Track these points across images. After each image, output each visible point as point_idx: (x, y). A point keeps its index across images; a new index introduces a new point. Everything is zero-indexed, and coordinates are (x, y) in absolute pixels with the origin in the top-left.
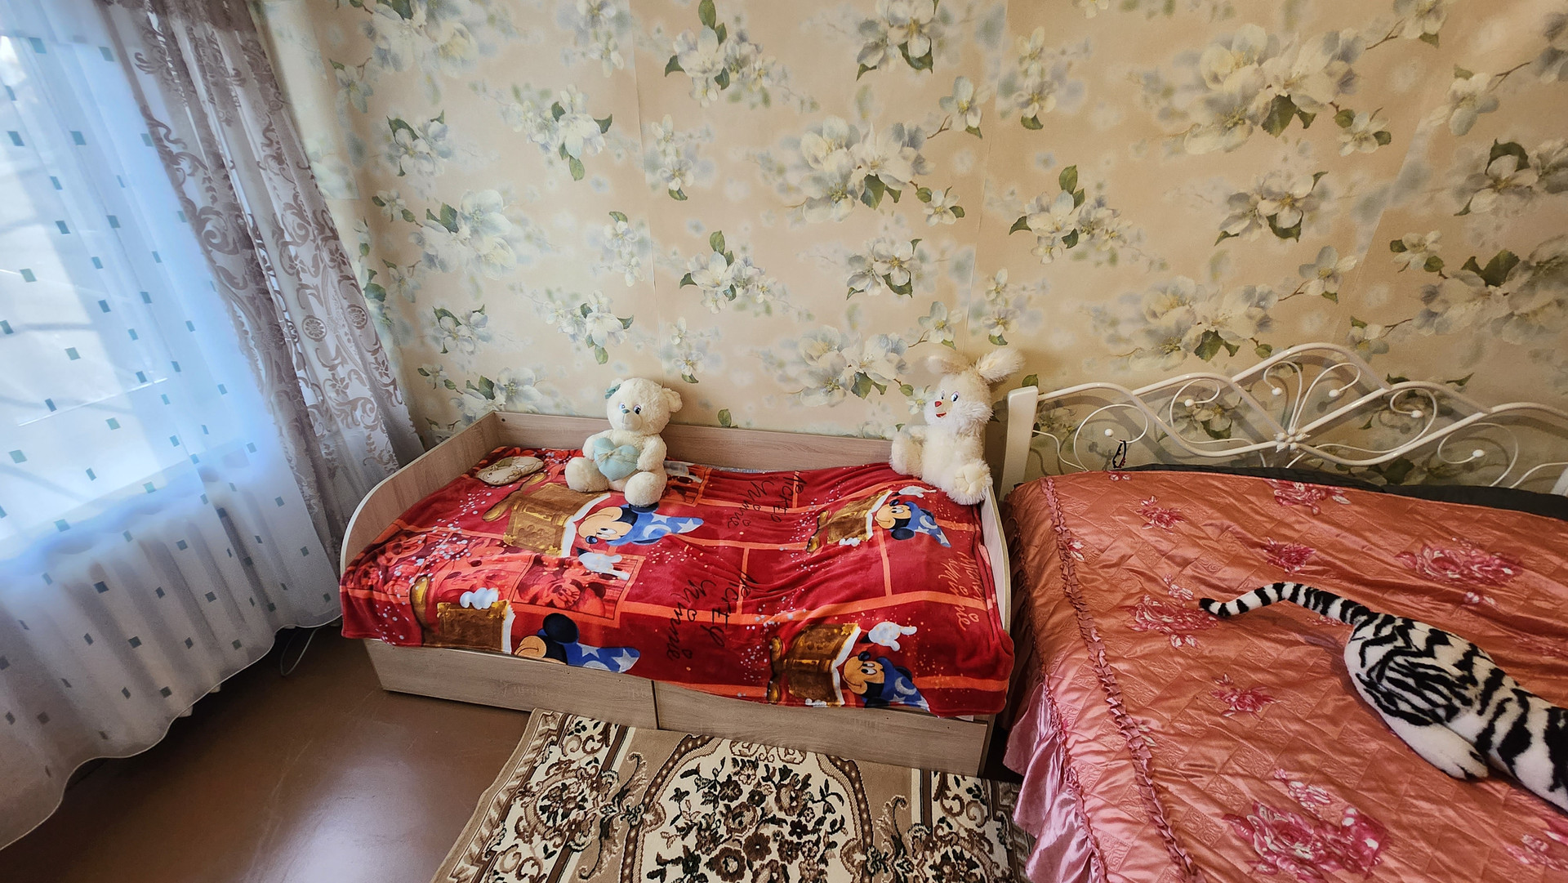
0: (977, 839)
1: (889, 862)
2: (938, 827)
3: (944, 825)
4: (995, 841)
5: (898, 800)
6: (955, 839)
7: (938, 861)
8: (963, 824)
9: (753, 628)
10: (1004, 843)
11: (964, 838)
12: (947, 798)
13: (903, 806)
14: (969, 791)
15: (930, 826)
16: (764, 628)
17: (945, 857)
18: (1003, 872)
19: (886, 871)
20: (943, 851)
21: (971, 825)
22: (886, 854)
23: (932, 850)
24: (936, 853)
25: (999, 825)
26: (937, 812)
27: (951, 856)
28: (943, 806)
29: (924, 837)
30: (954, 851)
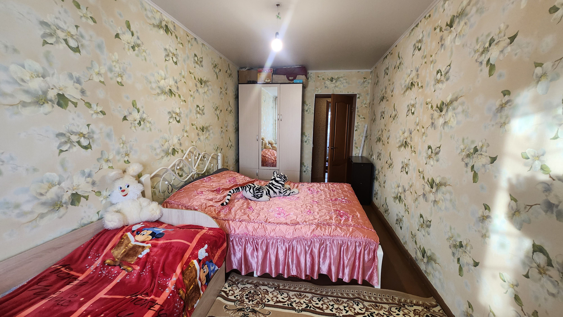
0: (243, 289)
1: (246, 313)
2: (237, 298)
3: (237, 297)
4: (244, 286)
5: (225, 307)
6: (242, 295)
7: (248, 300)
8: (237, 292)
9: (171, 295)
10: (245, 284)
11: (242, 293)
12: (229, 293)
13: (228, 306)
14: (229, 286)
15: (236, 301)
16: (174, 291)
17: (247, 298)
18: (253, 286)
19: (249, 314)
20: (245, 298)
21: (238, 290)
22: (243, 314)
23: (244, 301)
24: (245, 300)
25: (239, 284)
26: (232, 298)
27: (246, 297)
28: (231, 295)
29: (240, 303)
30: (245, 296)
